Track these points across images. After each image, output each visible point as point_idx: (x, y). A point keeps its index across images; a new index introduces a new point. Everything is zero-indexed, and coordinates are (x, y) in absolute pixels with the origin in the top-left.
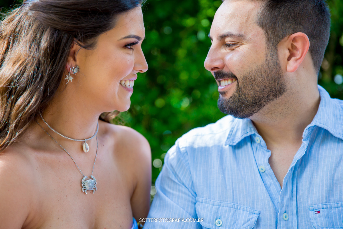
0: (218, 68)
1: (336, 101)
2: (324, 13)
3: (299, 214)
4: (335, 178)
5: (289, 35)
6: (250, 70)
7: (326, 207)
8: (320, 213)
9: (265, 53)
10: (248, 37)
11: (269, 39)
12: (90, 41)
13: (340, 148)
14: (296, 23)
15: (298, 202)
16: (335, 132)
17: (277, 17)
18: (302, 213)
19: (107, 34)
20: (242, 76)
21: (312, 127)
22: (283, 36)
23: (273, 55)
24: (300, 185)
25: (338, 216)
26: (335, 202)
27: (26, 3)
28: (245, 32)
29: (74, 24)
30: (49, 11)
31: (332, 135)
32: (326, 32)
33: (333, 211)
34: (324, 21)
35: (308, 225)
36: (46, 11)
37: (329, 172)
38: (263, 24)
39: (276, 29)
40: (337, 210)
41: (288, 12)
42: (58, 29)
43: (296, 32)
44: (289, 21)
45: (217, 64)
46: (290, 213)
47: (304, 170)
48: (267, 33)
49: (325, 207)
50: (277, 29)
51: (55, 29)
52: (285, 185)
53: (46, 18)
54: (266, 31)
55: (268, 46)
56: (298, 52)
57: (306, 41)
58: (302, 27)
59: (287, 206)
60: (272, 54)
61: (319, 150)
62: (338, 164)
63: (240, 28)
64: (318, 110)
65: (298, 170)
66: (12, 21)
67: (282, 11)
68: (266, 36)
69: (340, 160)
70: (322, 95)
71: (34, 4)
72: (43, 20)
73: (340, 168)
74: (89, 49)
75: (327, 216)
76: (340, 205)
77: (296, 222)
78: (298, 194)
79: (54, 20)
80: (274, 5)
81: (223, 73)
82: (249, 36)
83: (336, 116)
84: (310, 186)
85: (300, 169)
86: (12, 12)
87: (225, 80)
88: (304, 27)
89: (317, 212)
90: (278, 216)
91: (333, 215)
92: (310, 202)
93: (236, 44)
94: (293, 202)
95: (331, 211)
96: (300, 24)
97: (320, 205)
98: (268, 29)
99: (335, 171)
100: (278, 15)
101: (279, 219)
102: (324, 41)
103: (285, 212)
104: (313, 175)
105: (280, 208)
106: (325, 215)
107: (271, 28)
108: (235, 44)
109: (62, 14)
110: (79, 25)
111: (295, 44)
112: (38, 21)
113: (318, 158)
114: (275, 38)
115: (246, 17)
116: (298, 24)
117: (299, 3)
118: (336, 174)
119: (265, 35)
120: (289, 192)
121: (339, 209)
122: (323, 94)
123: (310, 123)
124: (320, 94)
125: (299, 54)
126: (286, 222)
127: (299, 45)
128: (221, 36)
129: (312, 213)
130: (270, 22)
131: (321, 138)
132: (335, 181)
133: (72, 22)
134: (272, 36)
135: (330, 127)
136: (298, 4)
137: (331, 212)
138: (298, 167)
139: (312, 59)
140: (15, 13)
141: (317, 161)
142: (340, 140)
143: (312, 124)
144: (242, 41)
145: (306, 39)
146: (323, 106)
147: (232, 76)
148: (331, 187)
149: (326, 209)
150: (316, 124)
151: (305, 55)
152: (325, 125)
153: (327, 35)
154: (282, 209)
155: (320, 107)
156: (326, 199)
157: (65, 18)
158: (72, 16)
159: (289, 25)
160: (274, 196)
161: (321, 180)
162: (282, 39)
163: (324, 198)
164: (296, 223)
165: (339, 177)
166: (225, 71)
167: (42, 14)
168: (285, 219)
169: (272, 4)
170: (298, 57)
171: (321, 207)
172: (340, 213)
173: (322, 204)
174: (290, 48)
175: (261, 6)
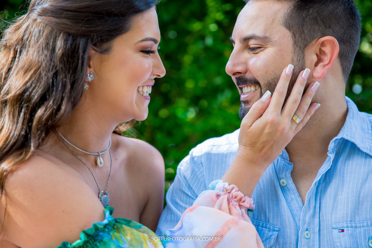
0: (240, 73)
1: (364, 114)
2: (355, 17)
3: (321, 232)
4: (362, 195)
5: (317, 39)
6: (275, 76)
7: (351, 226)
8: (344, 232)
9: (291, 57)
10: (274, 40)
11: (296, 42)
12: (105, 46)
13: (367, 164)
14: (325, 26)
15: (321, 219)
16: (362, 146)
17: (305, 19)
18: (324, 232)
19: (122, 38)
20: (266, 82)
21: (338, 139)
22: (311, 39)
23: (299, 61)
24: (323, 202)
25: (363, 235)
26: (360, 221)
27: (33, 9)
28: (270, 34)
29: (88, 27)
30: (61, 16)
31: (359, 149)
32: (357, 37)
33: (358, 230)
34: (355, 25)
35: (331, 244)
36: (57, 16)
37: (355, 189)
38: (290, 26)
39: (303, 32)
40: (362, 230)
41: (317, 14)
42: (72, 34)
43: (325, 36)
44: (317, 23)
45: (239, 69)
46: (311, 231)
47: (329, 185)
48: (294, 35)
49: (349, 226)
50: (305, 31)
51: (69, 34)
52: (308, 201)
53: (58, 23)
54: (293, 33)
55: (295, 50)
56: (327, 57)
57: (335, 45)
58: (331, 30)
59: (309, 224)
60: (299, 58)
61: (345, 165)
62: (365, 181)
63: (265, 29)
64: (346, 122)
65: (322, 185)
66: (19, 28)
67: (310, 13)
68: (293, 38)
69: (367, 176)
70: (349, 107)
71: (44, 9)
72: (54, 25)
73: (367, 185)
74: (104, 54)
75: (352, 235)
76: (365, 224)
77: (318, 240)
78: (321, 211)
79: (67, 25)
80: (302, 6)
81: (245, 79)
82: (275, 37)
83: (364, 130)
84: (334, 203)
85: (324, 184)
86: (17, 20)
87: (247, 86)
88: (333, 31)
89: (341, 231)
90: (299, 233)
91: (358, 235)
92: (333, 219)
93: (261, 47)
94: (315, 220)
95: (356, 230)
96: (330, 27)
97: (345, 223)
98: (295, 32)
99: (361, 188)
100: (306, 17)
101: (300, 237)
102: (355, 47)
103: (307, 230)
104: (337, 191)
105: (302, 225)
106: (349, 234)
107: (299, 31)
108: (259, 48)
109: (75, 18)
110: (93, 29)
111: (323, 49)
112: (49, 26)
113: (344, 173)
114: (302, 41)
115: (272, 19)
116: (328, 27)
117: (329, 5)
118: (362, 191)
119: (291, 38)
120: (311, 209)
121: (364, 228)
122: (351, 106)
123: (336, 135)
124: (347, 105)
125: (327, 60)
126: (308, 240)
127: (327, 49)
128: (244, 38)
129: (336, 232)
130: (297, 24)
131: (347, 152)
132: (361, 199)
133: (87, 26)
134: (300, 39)
135: (357, 141)
136: (327, 5)
137: (356, 232)
138: (322, 182)
139: (341, 65)
140: (22, 20)
141: (343, 176)
142: (367, 155)
143: (339, 136)
144: (267, 44)
145: (335, 43)
146: (350, 118)
147: (254, 82)
148: (357, 205)
149: (351, 228)
150: (343, 137)
151: (334, 61)
152: (353, 138)
153: (358, 40)
154: (303, 226)
155: (348, 118)
156: (351, 217)
157: (79, 22)
158: (85, 19)
159: (318, 28)
160: (295, 212)
161: (346, 197)
162: (310, 42)
163: (349, 216)
164: (318, 242)
165: (366, 194)
166: (248, 76)
167: (53, 19)
168: (307, 237)
169: (300, 5)
170: (326, 62)
171: (345, 225)
172: (366, 232)
173: (347, 223)
174: (318, 53)
175: (289, 7)
